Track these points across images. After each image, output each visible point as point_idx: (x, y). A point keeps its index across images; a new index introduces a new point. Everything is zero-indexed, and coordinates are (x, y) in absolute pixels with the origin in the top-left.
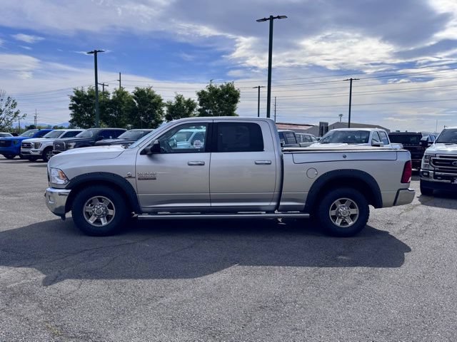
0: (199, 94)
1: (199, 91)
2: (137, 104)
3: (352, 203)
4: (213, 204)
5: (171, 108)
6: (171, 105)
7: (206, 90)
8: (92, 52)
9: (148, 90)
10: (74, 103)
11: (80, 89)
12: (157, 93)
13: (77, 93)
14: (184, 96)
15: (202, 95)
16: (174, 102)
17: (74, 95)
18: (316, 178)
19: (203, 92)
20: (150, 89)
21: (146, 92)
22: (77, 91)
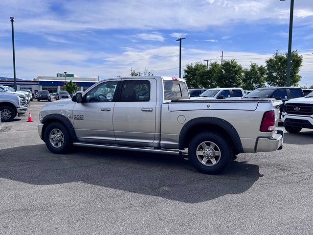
0: (268, 62)
1: (268, 59)
2: (224, 72)
3: (215, 146)
4: (117, 139)
5: (247, 73)
6: (246, 71)
7: (273, 58)
8: (179, 40)
9: (232, 62)
10: (186, 74)
11: (190, 65)
12: (238, 64)
13: (188, 67)
14: (257, 64)
15: (270, 62)
16: (249, 68)
17: (186, 69)
18: (185, 123)
19: (271, 60)
20: (233, 61)
21: (230, 63)
22: (189, 66)
